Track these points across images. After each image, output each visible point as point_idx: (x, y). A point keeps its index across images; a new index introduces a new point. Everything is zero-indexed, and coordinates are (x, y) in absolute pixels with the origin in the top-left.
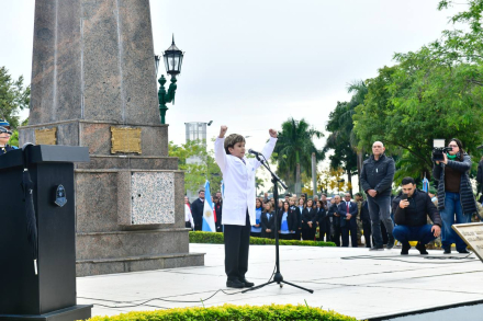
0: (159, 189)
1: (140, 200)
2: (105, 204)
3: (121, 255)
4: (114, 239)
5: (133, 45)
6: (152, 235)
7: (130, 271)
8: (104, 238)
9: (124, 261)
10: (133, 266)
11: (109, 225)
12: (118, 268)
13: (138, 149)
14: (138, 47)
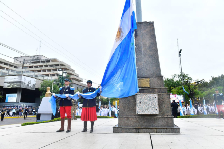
0: (150, 100)
1: (141, 104)
2: (131, 106)
3: (138, 125)
4: (135, 120)
5: (148, 51)
6: (153, 118)
7: (139, 132)
8: (130, 119)
9: (136, 128)
10: (141, 130)
11: (133, 114)
12: (133, 131)
13: (148, 86)
14: (150, 51)
